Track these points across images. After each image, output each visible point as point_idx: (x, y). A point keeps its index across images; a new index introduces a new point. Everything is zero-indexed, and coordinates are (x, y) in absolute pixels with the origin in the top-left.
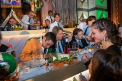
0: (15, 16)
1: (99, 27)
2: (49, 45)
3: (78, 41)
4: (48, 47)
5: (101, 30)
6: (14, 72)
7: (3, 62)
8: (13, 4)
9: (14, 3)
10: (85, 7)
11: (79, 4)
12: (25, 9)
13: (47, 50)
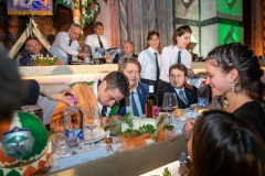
0: (38, 34)
1: (223, 62)
2: (113, 99)
3: (178, 91)
4: (112, 103)
5: (227, 69)
7: (20, 130)
8: (35, 7)
9: (37, 5)
10: (191, 15)
11: (180, 10)
12: (61, 18)
13: (109, 109)
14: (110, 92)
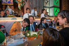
3: (43, 24)
8: (9, 3)
9: (9, 2)
11: (45, 4)
12: (16, 6)
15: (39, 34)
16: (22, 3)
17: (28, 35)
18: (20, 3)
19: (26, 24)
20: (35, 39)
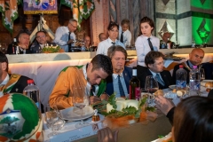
2: (99, 77)
3: (154, 74)
4: (98, 81)
6: (33, 131)
8: (44, 8)
9: (46, 6)
11: (160, 5)
14: (96, 72)
15: (144, 107)
16: (83, 7)
17: (109, 108)
18: (79, 5)
19: (101, 72)
20: (132, 122)
